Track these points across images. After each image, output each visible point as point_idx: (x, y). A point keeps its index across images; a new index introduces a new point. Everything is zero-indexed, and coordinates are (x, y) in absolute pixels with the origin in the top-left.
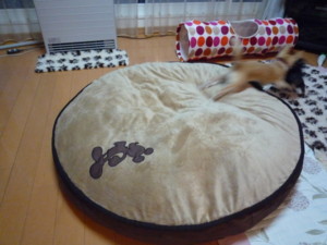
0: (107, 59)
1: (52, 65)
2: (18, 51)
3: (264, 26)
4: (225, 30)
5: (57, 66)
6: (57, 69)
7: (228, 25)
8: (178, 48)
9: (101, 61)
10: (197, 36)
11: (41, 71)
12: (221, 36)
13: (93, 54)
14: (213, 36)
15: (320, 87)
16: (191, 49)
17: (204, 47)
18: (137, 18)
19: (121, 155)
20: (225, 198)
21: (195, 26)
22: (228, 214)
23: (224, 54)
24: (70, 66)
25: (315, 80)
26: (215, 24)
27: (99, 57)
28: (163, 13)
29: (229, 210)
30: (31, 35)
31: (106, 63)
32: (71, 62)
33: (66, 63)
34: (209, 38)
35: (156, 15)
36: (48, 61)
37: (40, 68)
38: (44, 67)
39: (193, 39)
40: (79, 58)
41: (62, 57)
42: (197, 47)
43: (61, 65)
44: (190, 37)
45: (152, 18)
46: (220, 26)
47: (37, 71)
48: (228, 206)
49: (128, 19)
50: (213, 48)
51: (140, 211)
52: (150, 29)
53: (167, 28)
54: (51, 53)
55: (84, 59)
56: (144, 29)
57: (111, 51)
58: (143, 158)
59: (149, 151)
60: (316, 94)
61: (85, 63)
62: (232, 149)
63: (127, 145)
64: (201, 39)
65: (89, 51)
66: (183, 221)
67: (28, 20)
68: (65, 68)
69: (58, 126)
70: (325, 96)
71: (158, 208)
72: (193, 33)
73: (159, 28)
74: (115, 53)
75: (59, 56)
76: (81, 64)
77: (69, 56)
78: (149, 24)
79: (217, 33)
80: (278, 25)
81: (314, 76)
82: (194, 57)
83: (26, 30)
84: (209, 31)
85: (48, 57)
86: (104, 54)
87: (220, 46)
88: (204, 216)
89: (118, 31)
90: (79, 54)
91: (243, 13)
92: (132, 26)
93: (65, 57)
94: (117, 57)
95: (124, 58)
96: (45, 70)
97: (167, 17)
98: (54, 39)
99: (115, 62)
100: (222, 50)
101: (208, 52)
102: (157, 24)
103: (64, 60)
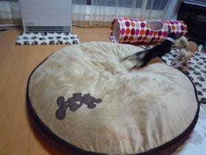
0: (65, 39)
1: (27, 40)
2: (4, 30)
3: (167, 24)
4: (143, 25)
5: (31, 41)
6: (30, 43)
7: (145, 22)
8: (112, 35)
9: (61, 40)
10: (125, 28)
11: (20, 44)
12: (140, 29)
13: (55, 35)
14: (135, 28)
15: (201, 64)
16: (121, 35)
17: (130, 35)
18: (85, 14)
19: (78, 103)
20: (154, 135)
21: (124, 21)
22: (157, 146)
23: (141, 40)
24: (40, 42)
25: (197, 60)
26: (137, 21)
27: (60, 37)
28: (102, 13)
29: (157, 143)
30: (13, 20)
31: (64, 41)
32: (41, 39)
33: (37, 40)
34: (133, 30)
35: (97, 13)
36: (25, 38)
37: (19, 41)
38: (21, 41)
39: (123, 29)
40: (46, 37)
41: (35, 36)
42: (125, 35)
43: (34, 41)
44: (121, 28)
45: (95, 15)
46: (140, 22)
47: (16, 44)
48: (156, 140)
49: (79, 15)
50: (135, 36)
51: (94, 144)
52: (93, 22)
53: (104, 22)
54: (27, 33)
55: (50, 38)
56: (89, 22)
57: (68, 34)
58: (95, 106)
59: (99, 101)
60: (199, 68)
61: (50, 40)
62: (156, 101)
63: (82, 96)
64: (128, 29)
65: (53, 33)
66: (125, 152)
67: (12, 10)
68: (36, 43)
69: (31, 80)
70: (205, 69)
71: (108, 142)
72: (123, 26)
73: (99, 22)
74: (70, 35)
75: (32, 35)
76: (48, 41)
77: (39, 35)
78: (92, 19)
79: (138, 27)
80: (175, 25)
81: (196, 57)
82: (123, 41)
83: (10, 16)
84: (133, 25)
85: (25, 35)
86: (63, 35)
87: (139, 35)
88: (140, 148)
89: (73, 22)
90: (46, 34)
91: (152, 16)
92: (82, 19)
93: (36, 36)
94: (72, 38)
95: (76, 39)
96: (23, 43)
97: (104, 16)
98: (30, 23)
99: (71, 41)
100: (140, 38)
101: (131, 38)
102: (97, 19)
103: (35, 38)
